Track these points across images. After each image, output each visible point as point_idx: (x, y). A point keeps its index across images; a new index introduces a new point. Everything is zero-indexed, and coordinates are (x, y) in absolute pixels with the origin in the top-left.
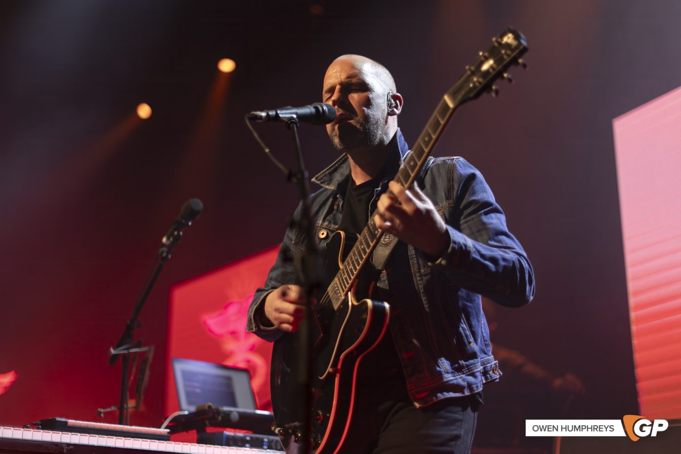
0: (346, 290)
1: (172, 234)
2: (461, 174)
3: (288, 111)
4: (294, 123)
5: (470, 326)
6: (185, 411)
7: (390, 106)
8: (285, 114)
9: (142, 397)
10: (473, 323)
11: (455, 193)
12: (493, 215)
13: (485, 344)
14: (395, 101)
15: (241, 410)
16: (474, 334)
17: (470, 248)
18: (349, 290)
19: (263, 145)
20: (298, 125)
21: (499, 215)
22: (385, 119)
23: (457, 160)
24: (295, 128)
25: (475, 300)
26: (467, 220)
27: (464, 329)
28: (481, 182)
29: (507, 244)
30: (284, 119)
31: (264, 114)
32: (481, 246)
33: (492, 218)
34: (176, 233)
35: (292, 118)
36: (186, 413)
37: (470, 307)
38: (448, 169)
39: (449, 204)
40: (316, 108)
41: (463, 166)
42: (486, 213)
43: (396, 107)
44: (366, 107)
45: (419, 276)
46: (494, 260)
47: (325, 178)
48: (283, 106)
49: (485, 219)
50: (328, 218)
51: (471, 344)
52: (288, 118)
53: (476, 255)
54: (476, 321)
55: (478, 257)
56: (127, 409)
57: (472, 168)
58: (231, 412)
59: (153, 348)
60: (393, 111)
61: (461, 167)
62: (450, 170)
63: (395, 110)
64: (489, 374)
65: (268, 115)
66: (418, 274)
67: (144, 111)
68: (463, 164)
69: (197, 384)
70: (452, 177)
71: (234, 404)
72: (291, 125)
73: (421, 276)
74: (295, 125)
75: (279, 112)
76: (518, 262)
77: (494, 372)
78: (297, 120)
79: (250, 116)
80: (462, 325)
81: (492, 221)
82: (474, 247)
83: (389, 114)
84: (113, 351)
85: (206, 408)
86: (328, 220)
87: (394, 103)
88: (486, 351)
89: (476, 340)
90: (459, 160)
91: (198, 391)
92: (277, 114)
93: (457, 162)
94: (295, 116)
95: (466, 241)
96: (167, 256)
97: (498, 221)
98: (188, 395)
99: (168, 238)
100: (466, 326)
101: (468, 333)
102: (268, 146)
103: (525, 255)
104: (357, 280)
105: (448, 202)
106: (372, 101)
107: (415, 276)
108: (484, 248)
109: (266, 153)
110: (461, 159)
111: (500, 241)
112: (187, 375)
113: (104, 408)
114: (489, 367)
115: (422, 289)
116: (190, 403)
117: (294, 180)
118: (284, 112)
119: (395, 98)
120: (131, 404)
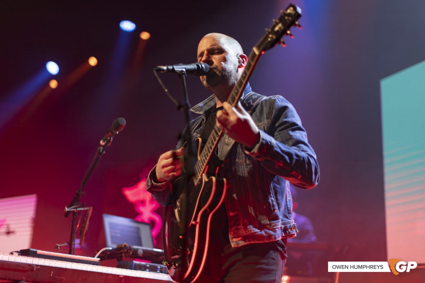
0: (201, 173)
1: (106, 139)
2: (278, 105)
3: (181, 67)
4: (184, 74)
5: (277, 199)
6: (110, 247)
7: (239, 62)
8: (179, 68)
9: (84, 238)
10: (279, 198)
11: (273, 115)
12: (297, 132)
13: (288, 212)
14: (242, 58)
15: (144, 248)
16: (278, 204)
17: (273, 144)
18: (203, 172)
19: (163, 87)
20: (186, 76)
21: (301, 132)
22: (237, 70)
23: (277, 97)
24: (184, 78)
25: (282, 184)
26: (280, 132)
27: (272, 201)
28: (292, 111)
29: (303, 149)
30: (177, 72)
31: (165, 68)
32: (283, 145)
33: (296, 133)
34: (108, 138)
35: (182, 71)
36: (111, 248)
37: (279, 188)
38: (271, 102)
39: (268, 122)
40: (198, 65)
41: (281, 101)
42: (293, 130)
43: (243, 62)
44: (223, 62)
45: (245, 165)
46: (290, 155)
47: (198, 109)
48: (177, 63)
49: (291, 133)
50: (197, 130)
51: (276, 210)
52: (180, 71)
53: (278, 149)
54: (281, 197)
55: (279, 151)
56: (74, 245)
57: (288, 103)
58: (138, 249)
59: (91, 208)
60: (241, 65)
61: (279, 101)
62: (272, 103)
63: (243, 64)
64: (288, 231)
65: (168, 69)
66: (245, 164)
67: (93, 61)
68: (281, 99)
69: (118, 231)
70: (273, 106)
71: (140, 244)
72: (182, 75)
73: (247, 165)
74: (184, 76)
75: (174, 67)
76: (307, 159)
77: (292, 230)
78: (186, 72)
79: (157, 69)
80: (271, 198)
81: (296, 134)
82: (277, 144)
83: (239, 67)
84: (67, 209)
85: (123, 246)
86: (197, 132)
87: (242, 60)
88: (288, 217)
89: (279, 208)
90: (279, 97)
91: (119, 235)
92: (173, 68)
93: (277, 98)
94: (184, 70)
95: (271, 140)
96: (102, 152)
97: (300, 135)
98: (112, 238)
99: (104, 141)
100: (274, 199)
101: (275, 203)
102: (167, 88)
103: (315, 157)
104: (207, 166)
105: (268, 120)
106: (227, 59)
107: (243, 165)
108: (285, 147)
109: (165, 92)
110: (281, 97)
111: (299, 147)
112: (112, 225)
113: (60, 244)
114: (288, 226)
115: (246, 173)
116: (113, 243)
117: (182, 109)
118: (178, 67)
119: (242, 57)
120: (77, 242)
